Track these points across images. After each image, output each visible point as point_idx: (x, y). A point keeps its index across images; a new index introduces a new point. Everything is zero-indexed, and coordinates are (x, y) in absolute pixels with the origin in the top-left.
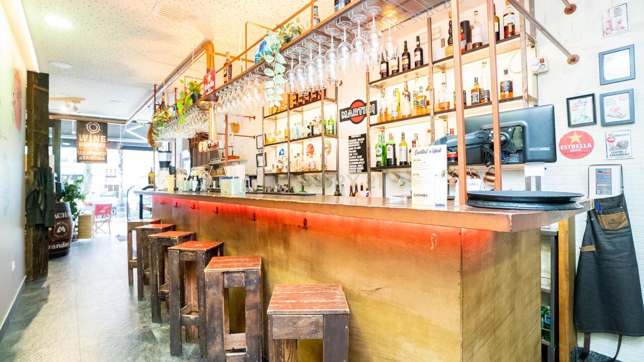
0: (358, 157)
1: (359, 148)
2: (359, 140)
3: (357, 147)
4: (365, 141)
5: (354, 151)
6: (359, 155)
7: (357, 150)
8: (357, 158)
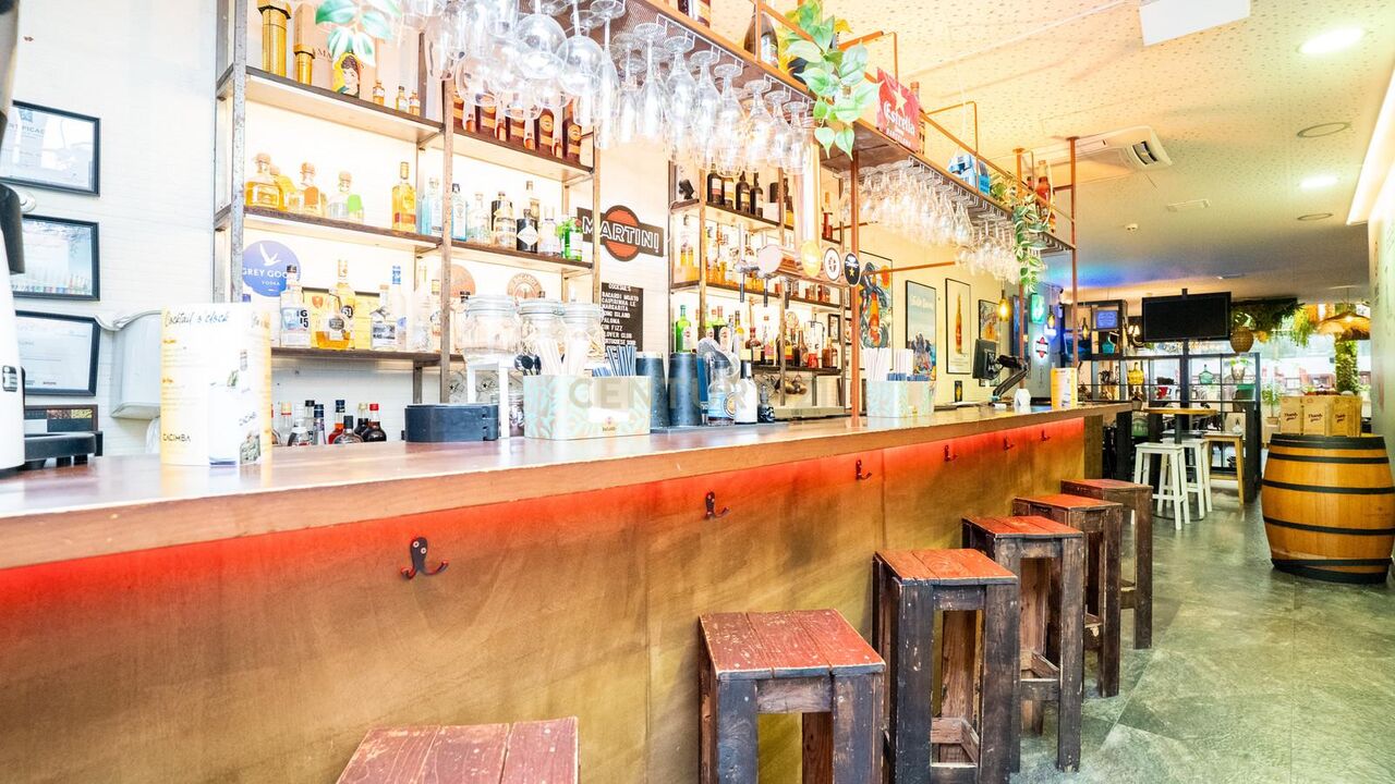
0: (623, 335)
1: (627, 316)
2: (626, 297)
3: (621, 312)
4: (640, 304)
5: (614, 321)
6: (625, 331)
7: (622, 320)
8: (620, 338)
